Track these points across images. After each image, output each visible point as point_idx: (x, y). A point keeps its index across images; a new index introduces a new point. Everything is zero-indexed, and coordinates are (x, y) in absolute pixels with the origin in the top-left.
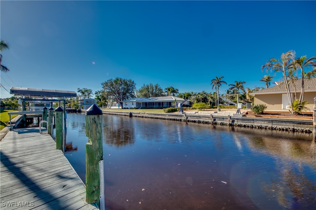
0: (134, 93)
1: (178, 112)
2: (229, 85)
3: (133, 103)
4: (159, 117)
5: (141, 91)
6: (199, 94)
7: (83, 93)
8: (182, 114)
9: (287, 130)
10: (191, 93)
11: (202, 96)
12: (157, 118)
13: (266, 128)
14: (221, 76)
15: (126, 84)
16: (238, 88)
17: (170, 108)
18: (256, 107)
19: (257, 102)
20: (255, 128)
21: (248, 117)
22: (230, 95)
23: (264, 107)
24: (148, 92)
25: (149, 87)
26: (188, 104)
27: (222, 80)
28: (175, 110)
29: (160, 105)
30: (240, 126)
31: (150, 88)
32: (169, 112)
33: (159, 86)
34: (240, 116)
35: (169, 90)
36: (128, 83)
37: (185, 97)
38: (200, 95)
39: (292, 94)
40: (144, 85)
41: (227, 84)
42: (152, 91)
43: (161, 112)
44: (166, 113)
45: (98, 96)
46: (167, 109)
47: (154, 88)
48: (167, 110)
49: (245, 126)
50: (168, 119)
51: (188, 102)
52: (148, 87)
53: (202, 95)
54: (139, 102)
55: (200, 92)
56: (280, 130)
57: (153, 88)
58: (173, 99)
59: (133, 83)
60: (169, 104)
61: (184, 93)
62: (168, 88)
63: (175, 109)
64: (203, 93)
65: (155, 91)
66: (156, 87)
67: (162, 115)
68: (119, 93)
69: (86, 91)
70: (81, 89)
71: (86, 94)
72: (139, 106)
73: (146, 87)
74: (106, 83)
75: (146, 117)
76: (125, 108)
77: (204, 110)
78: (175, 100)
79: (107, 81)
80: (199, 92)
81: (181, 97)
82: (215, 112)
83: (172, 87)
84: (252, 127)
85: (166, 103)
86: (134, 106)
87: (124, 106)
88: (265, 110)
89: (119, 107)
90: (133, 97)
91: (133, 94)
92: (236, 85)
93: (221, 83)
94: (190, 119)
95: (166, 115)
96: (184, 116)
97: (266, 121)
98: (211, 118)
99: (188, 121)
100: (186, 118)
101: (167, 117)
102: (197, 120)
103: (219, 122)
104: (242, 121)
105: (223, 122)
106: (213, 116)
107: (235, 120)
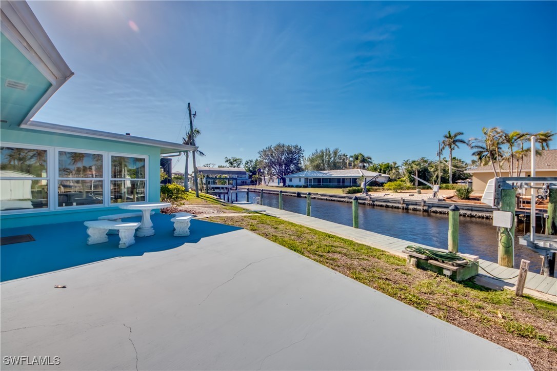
0: (301, 163)
1: (361, 193)
3: (300, 179)
4: (336, 199)
5: (312, 161)
6: (413, 162)
7: (231, 163)
10: (393, 164)
11: (418, 167)
12: (334, 201)
14: (457, 131)
15: (290, 152)
17: (351, 188)
24: (321, 161)
25: (325, 154)
27: (458, 137)
28: (359, 191)
29: (340, 183)
30: (436, 212)
31: (326, 156)
32: (349, 192)
33: (340, 151)
34: (436, 201)
35: (357, 159)
36: (293, 150)
37: (381, 170)
38: (415, 164)
40: (316, 150)
41: (467, 145)
42: (329, 161)
43: (339, 192)
44: (347, 194)
45: (249, 168)
46: (347, 189)
47: (332, 155)
49: (441, 212)
50: (347, 202)
51: (385, 177)
52: (323, 153)
53: (419, 164)
54: (309, 178)
55: (416, 160)
57: (330, 155)
58: (360, 174)
59: (300, 150)
60: (354, 181)
62: (355, 155)
63: (358, 189)
64: (422, 161)
65: (332, 159)
66: (335, 153)
67: (340, 197)
68: (280, 165)
69: (235, 160)
70: (229, 158)
71: (235, 165)
72: (309, 183)
73: (319, 153)
74: (265, 151)
75: (318, 199)
76: (289, 186)
77: (401, 192)
78: (363, 176)
79: (265, 149)
80: (413, 159)
81: (375, 169)
82: (410, 195)
83: (361, 154)
85: (349, 180)
86: (303, 183)
87: (288, 182)
89: (279, 184)
90: (299, 169)
91: (299, 165)
93: (457, 143)
94: (376, 203)
95: (345, 197)
96: (369, 199)
97: (465, 208)
98: (402, 202)
99: (374, 205)
100: (371, 202)
101: (346, 200)
102: (384, 204)
103: (411, 207)
104: (438, 207)
105: (415, 207)
106: (404, 200)
107: (431, 205)
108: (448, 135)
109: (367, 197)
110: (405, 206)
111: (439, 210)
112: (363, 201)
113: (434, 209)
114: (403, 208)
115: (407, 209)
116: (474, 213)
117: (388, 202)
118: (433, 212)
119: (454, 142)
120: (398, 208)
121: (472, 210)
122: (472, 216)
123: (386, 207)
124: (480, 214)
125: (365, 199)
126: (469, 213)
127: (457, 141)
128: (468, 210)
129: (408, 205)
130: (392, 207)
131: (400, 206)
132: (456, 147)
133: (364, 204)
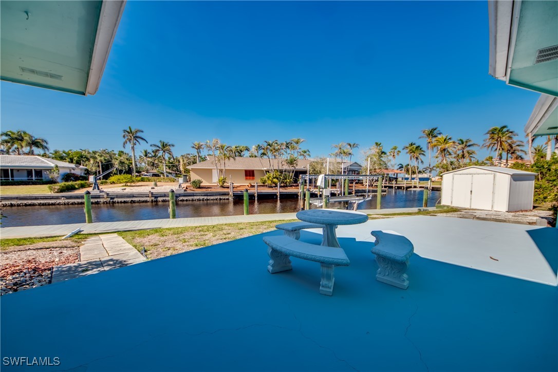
2: (151, 145)
4: (38, 202)
8: (99, 192)
9: (216, 199)
13: (203, 200)
14: (138, 129)
16: (164, 152)
18: (194, 182)
19: (194, 177)
20: (195, 200)
21: (188, 191)
22: (149, 159)
23: (201, 182)
26: (82, 175)
27: (139, 134)
29: (6, 177)
30: (183, 201)
32: (62, 191)
34: (182, 192)
39: (218, 170)
41: (147, 142)
44: (57, 192)
48: (58, 187)
49: (187, 200)
51: (81, 169)
56: (212, 200)
58: (47, 163)
60: (36, 173)
61: (67, 151)
78: (56, 166)
82: (152, 188)
84: (193, 200)
85: (26, 172)
88: (202, 184)
92: (161, 147)
93: (138, 139)
94: (116, 200)
95: (57, 198)
96: (105, 196)
97: (203, 194)
98: (150, 195)
99: (114, 203)
100: (108, 200)
101: (62, 201)
102: (129, 200)
103: (160, 199)
104: (184, 196)
105: (164, 199)
106: (152, 193)
107: (178, 195)
108: (129, 131)
109: (101, 194)
110: (153, 198)
111: (185, 198)
112: (96, 200)
113: (181, 198)
114: (152, 201)
115: (156, 201)
116: (209, 198)
117: (133, 197)
118: (181, 201)
119: (136, 138)
120: (146, 202)
121: (207, 195)
122: (208, 200)
123: (131, 202)
124: (212, 198)
125: (98, 197)
126: (205, 198)
127: (137, 137)
128: (205, 195)
129: (156, 197)
130: (139, 202)
131: (148, 199)
132: (137, 142)
133: (97, 203)
